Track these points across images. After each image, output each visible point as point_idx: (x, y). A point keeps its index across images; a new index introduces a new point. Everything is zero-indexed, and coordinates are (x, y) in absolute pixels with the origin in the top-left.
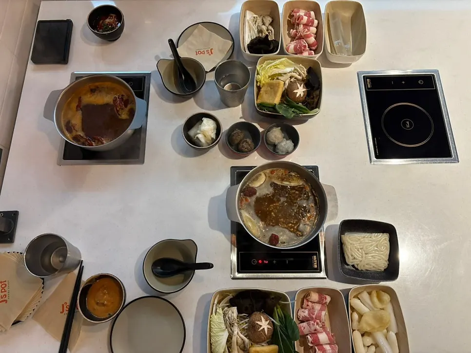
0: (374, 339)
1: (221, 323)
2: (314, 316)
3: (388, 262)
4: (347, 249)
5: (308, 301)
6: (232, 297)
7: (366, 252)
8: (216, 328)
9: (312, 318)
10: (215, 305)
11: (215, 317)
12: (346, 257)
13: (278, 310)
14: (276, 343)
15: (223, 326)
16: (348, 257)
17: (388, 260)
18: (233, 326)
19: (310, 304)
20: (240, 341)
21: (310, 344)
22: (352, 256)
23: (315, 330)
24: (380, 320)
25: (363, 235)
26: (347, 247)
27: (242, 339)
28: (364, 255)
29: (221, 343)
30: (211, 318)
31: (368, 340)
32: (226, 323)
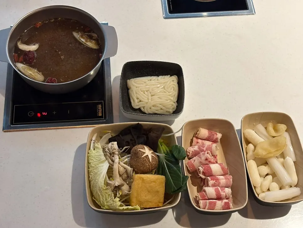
0: (271, 168)
1: (100, 155)
2: (205, 149)
3: (176, 103)
4: (132, 93)
5: (197, 138)
6: (111, 137)
7: (153, 94)
8: (95, 162)
9: (203, 151)
10: (93, 142)
11: (93, 153)
12: (132, 101)
13: (163, 146)
14: (163, 173)
15: (103, 158)
16: (134, 101)
17: (177, 102)
18: (113, 156)
19: (200, 141)
20: (122, 169)
21: (201, 175)
22: (138, 99)
23: (206, 159)
24: (276, 145)
25: (149, 78)
26: (132, 90)
27: (125, 168)
28: (150, 98)
29: (102, 173)
30: (89, 153)
31: (265, 170)
32: (105, 155)
